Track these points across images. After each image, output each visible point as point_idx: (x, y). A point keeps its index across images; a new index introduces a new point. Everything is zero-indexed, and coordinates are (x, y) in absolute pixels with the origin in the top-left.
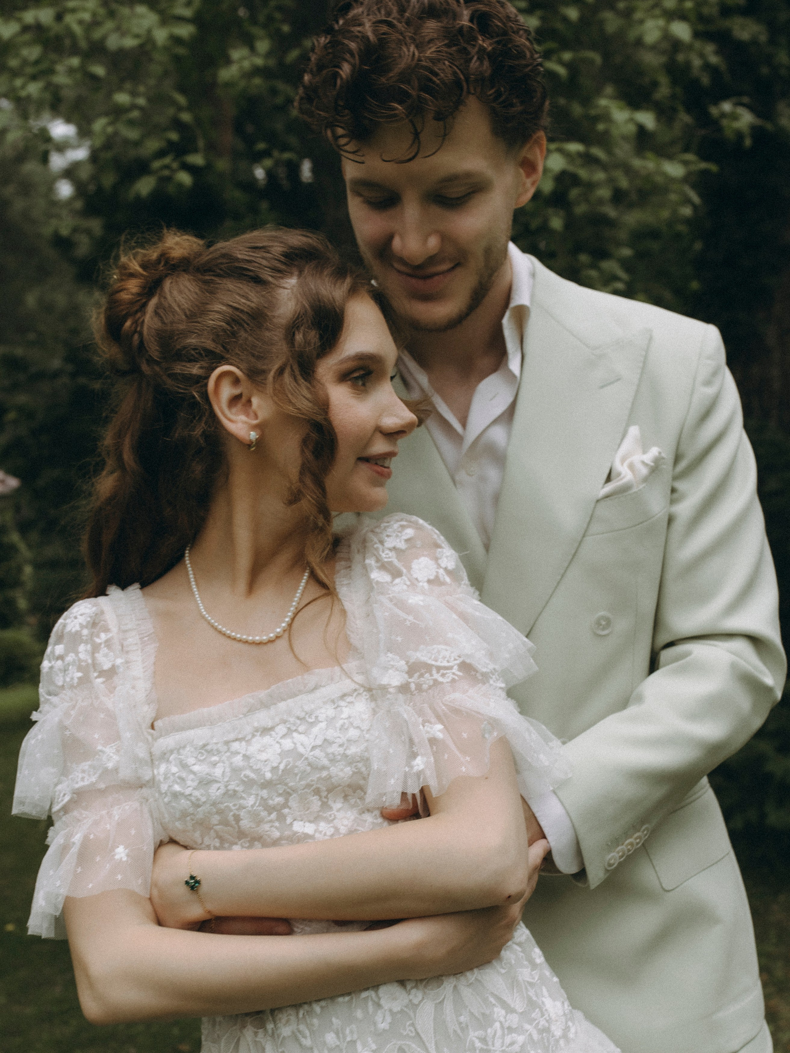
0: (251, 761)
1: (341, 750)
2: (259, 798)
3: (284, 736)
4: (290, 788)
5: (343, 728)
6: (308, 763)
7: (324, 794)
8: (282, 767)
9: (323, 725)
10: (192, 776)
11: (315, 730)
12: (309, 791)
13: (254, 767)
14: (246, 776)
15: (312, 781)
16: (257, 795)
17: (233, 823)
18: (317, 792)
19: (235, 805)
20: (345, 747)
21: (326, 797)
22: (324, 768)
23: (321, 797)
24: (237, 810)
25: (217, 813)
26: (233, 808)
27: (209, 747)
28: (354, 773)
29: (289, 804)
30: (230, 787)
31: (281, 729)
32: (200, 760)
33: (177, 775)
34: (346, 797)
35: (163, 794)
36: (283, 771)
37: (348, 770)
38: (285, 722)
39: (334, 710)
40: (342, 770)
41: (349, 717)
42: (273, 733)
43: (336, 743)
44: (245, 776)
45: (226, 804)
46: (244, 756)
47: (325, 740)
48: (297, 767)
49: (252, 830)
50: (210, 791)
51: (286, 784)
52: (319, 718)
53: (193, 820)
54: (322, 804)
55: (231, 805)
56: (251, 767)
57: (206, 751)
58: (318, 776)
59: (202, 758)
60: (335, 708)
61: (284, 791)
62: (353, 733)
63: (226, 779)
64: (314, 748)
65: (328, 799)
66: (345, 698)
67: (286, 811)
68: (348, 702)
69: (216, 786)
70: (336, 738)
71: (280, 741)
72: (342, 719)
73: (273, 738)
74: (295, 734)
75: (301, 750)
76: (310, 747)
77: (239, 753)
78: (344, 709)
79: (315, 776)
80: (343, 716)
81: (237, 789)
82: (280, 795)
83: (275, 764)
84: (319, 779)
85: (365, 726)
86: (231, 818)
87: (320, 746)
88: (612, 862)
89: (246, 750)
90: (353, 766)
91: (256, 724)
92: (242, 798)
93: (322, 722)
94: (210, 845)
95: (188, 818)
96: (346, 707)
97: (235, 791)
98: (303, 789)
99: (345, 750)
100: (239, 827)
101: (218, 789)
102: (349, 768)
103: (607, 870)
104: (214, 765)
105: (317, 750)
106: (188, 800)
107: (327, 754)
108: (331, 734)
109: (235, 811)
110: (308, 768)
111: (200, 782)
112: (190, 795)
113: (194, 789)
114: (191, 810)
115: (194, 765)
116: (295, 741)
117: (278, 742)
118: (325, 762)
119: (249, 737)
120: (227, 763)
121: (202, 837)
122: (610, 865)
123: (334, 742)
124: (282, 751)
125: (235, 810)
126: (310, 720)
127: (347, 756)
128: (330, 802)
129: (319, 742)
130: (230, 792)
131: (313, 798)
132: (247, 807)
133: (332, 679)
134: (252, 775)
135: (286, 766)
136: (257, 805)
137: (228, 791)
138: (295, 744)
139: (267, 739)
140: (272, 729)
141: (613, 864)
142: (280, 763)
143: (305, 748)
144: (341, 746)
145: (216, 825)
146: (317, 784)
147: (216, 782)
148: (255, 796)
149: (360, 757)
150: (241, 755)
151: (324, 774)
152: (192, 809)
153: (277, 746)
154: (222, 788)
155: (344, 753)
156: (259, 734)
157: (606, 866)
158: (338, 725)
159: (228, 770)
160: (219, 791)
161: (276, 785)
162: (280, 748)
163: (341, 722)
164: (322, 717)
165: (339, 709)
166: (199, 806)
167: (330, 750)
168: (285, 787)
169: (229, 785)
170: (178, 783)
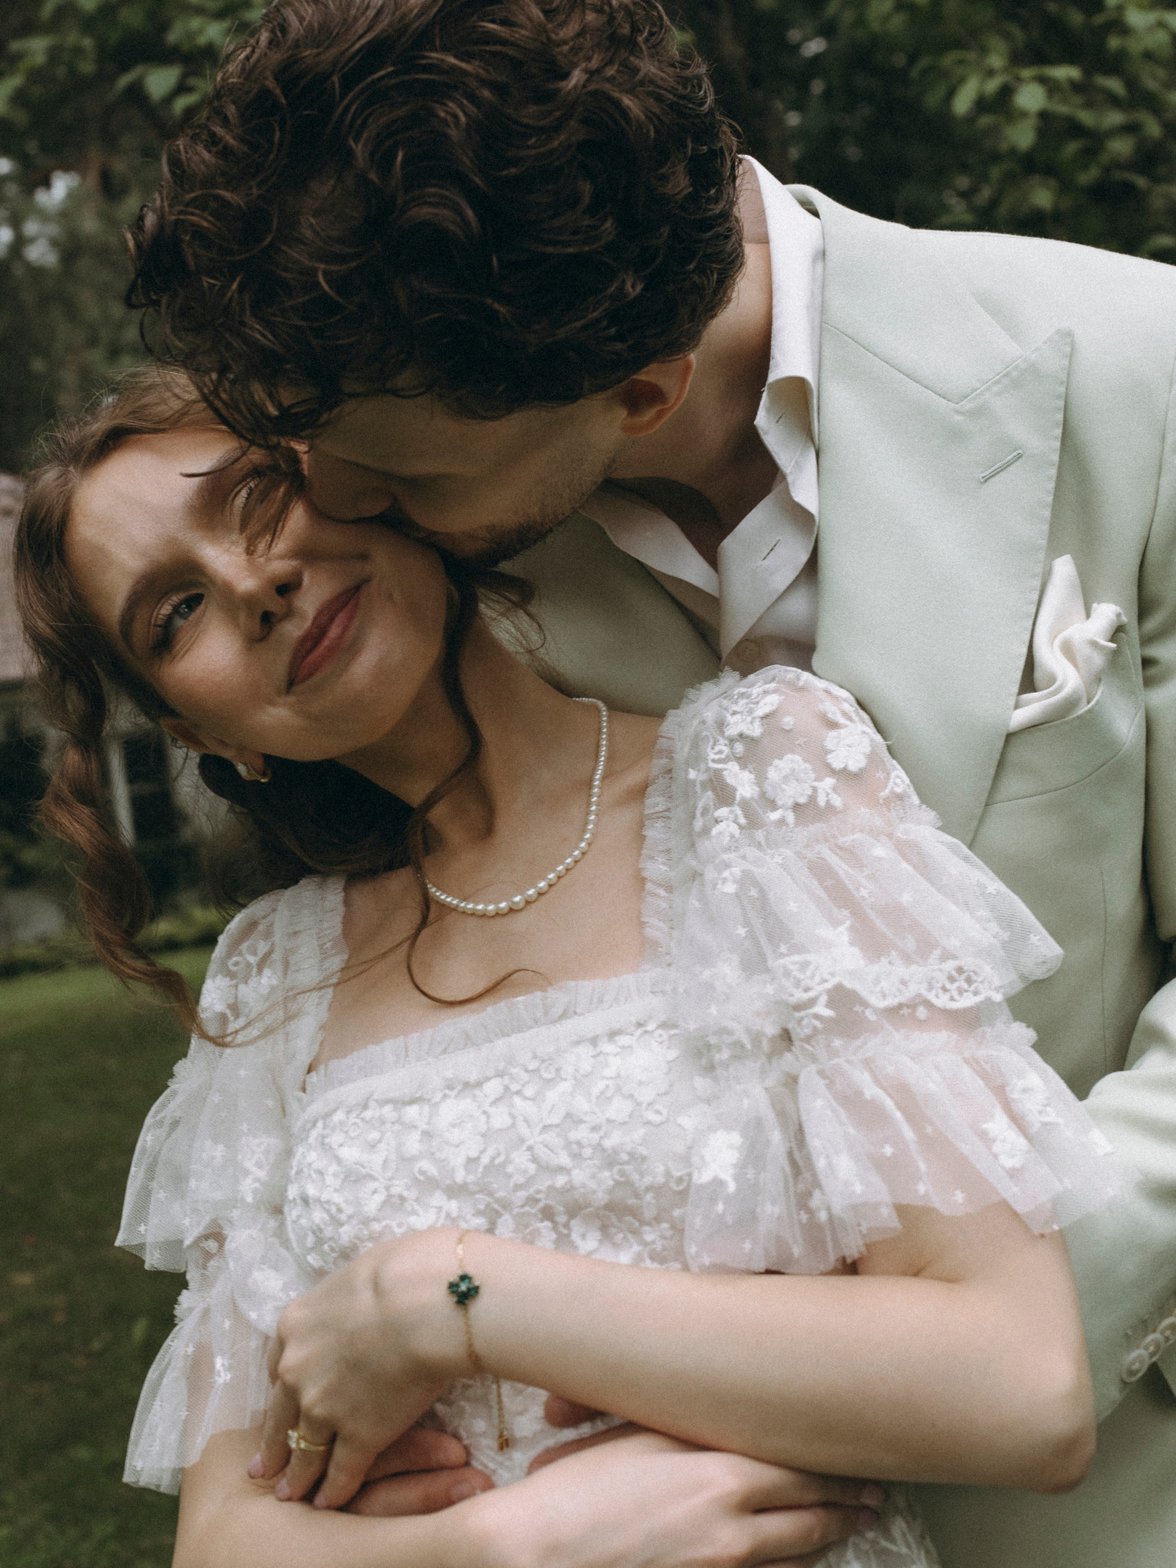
0: (434, 1144)
1: (595, 1137)
2: (443, 1215)
3: (497, 1101)
4: (498, 1201)
5: (604, 1098)
6: (533, 1157)
7: (562, 1219)
8: (485, 1160)
9: (565, 1086)
10: (334, 1168)
11: (552, 1096)
12: (533, 1211)
13: (438, 1155)
14: (421, 1172)
15: (538, 1192)
16: (440, 1208)
18: (548, 1214)
19: (400, 1225)
20: (602, 1133)
22: (561, 1169)
23: (554, 1222)
27: (368, 1114)
28: (618, 1184)
30: (393, 1190)
31: (493, 1087)
32: (351, 1138)
33: (314, 1166)
34: (604, 1229)
36: (486, 1167)
37: (608, 1177)
38: (500, 1075)
39: (592, 1060)
40: (594, 1176)
41: (618, 1076)
42: (477, 1092)
43: (585, 1122)
45: (385, 1223)
46: (424, 1133)
47: (568, 1115)
48: (512, 1162)
50: (361, 1195)
51: (490, 1194)
52: (562, 1072)
54: (558, 1239)
55: (393, 1224)
56: (433, 1154)
57: (363, 1120)
58: (549, 1183)
59: (355, 1134)
60: (594, 1057)
61: (488, 1205)
62: (619, 1109)
63: (388, 1175)
64: (546, 1128)
65: (569, 1229)
66: (616, 1038)
68: (623, 1047)
69: (371, 1186)
70: (587, 1114)
71: (489, 1109)
72: (603, 1078)
73: (477, 1104)
74: (517, 1100)
75: (523, 1130)
76: (541, 1125)
77: (415, 1127)
78: (611, 1059)
79: (544, 1183)
80: (608, 1072)
81: (405, 1194)
82: (480, 1213)
83: (473, 1154)
84: (551, 1188)
85: (646, 1095)
87: (557, 1126)
88: (1136, 1366)
89: (429, 1122)
90: (616, 1169)
91: (449, 1074)
92: (413, 1212)
93: (566, 1080)
96: (616, 1055)
97: (402, 1198)
98: (522, 1206)
99: (602, 1138)
101: (375, 1193)
102: (607, 1174)
103: (1125, 1383)
104: (373, 1146)
105: (551, 1133)
107: (568, 1144)
108: (582, 1104)
110: (533, 1167)
111: (347, 1177)
112: (330, 1202)
113: (336, 1190)
114: (329, 1231)
115: (341, 1146)
116: (515, 1112)
117: (485, 1112)
118: (564, 1159)
119: (438, 1097)
120: (393, 1145)
122: (1132, 1373)
123: (581, 1121)
124: (488, 1129)
126: (546, 1075)
127: (604, 1150)
128: (575, 1236)
129: (555, 1119)
130: (394, 1200)
131: (543, 1224)
133: (601, 1001)
134: (433, 1171)
135: (493, 1159)
137: (390, 1196)
138: (513, 1117)
139: (466, 1104)
140: (479, 1084)
141: (1137, 1371)
142: (482, 1152)
143: (530, 1127)
144: (595, 1129)
146: (546, 1199)
147: (372, 1178)
148: (435, 1210)
149: (629, 1153)
150: (419, 1131)
151: (561, 1181)
153: (483, 1118)
154: (382, 1190)
155: (599, 1145)
156: (453, 1093)
157: (1125, 1377)
158: (596, 1091)
159: (393, 1157)
160: (377, 1196)
161: (473, 1193)
162: (487, 1123)
163: (601, 1085)
164: (568, 1070)
165: (601, 1058)
166: (341, 1224)
167: (574, 1135)
168: (488, 1199)
169: (391, 1186)
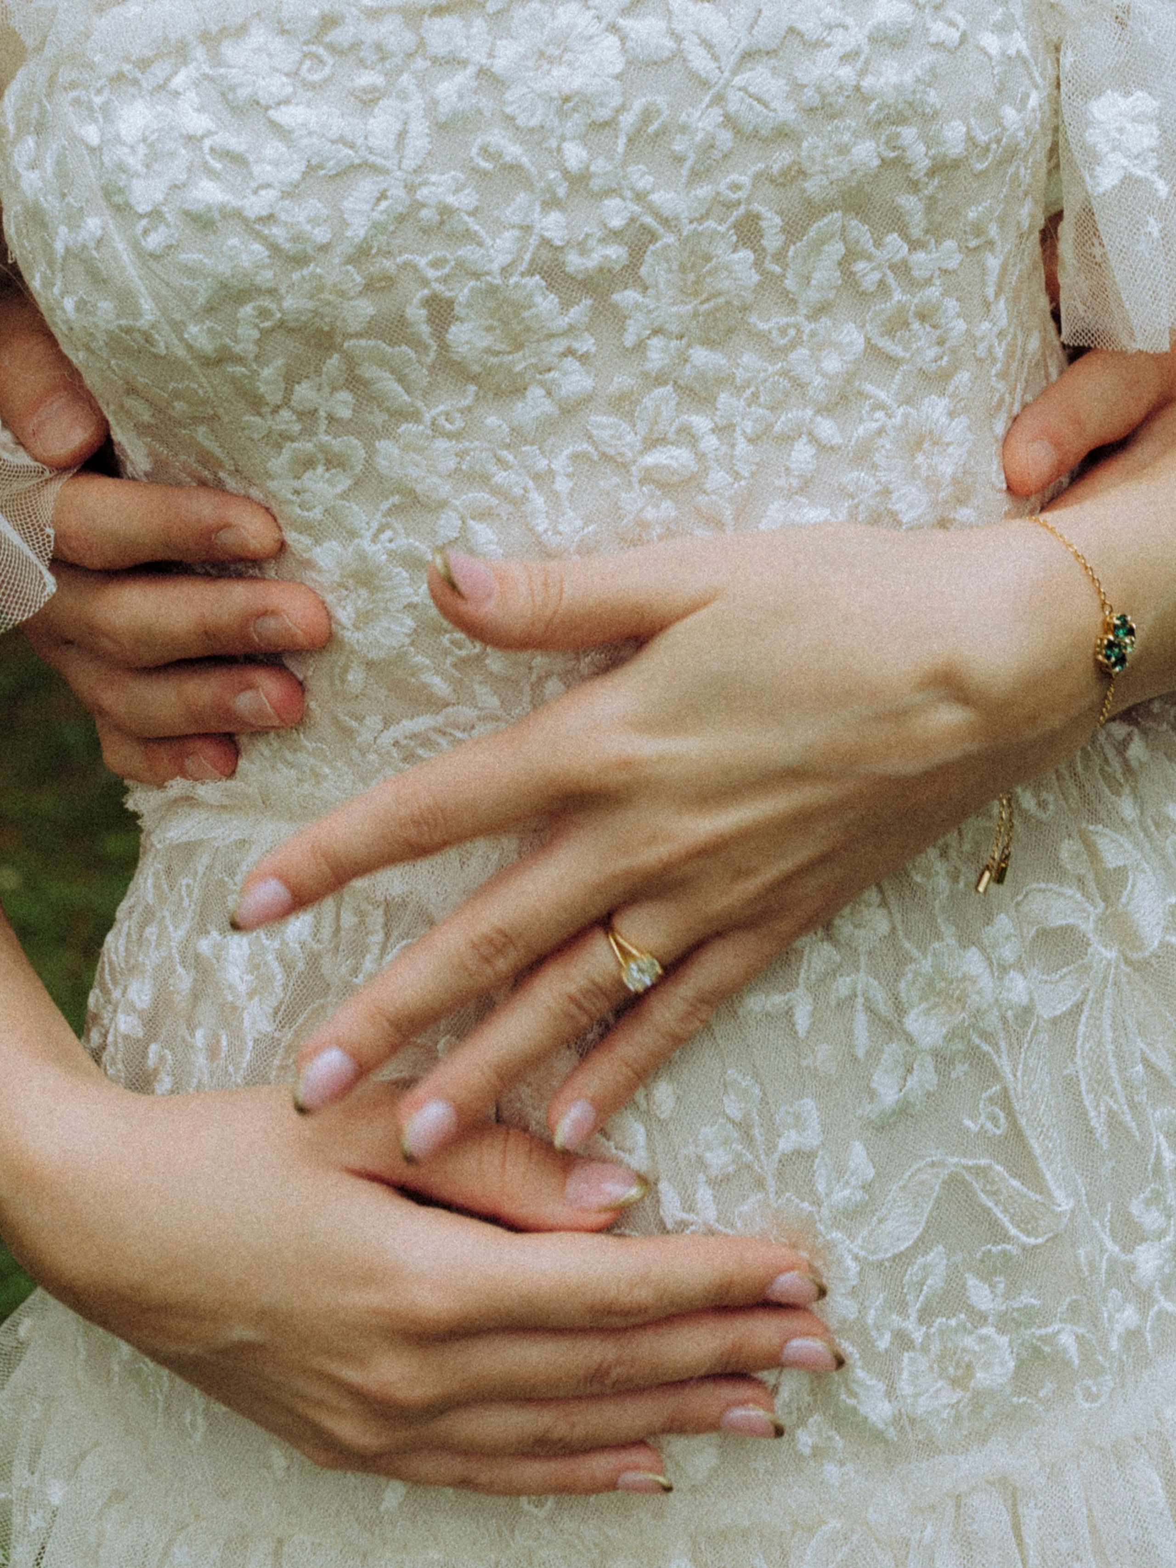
0: (507, 97)
1: (847, 74)
2: (533, 241)
3: (635, 8)
4: (653, 209)
6: (727, 116)
7: (774, 242)
10: (274, 148)
12: (722, 229)
13: (522, 120)
14: (488, 154)
15: (733, 187)
16: (528, 229)
17: (425, 329)
19: (436, 264)
20: (860, 65)
21: (780, 256)
22: (780, 139)
23: (760, 252)
24: (445, 280)
25: (370, 287)
26: (431, 273)
27: (341, 35)
29: (643, 271)
30: (423, 193)
32: (312, 86)
33: (207, 143)
34: (847, 261)
35: (141, 216)
36: (629, 141)
40: (843, 150)
43: (828, 44)
44: (484, 151)
45: (406, 256)
46: (483, 73)
47: (789, 31)
48: (684, 129)
49: (495, 360)
50: (346, 205)
51: (639, 196)
53: (264, 313)
54: (760, 285)
55: (422, 262)
56: (511, 118)
57: (332, 48)
58: (757, 168)
59: (316, 77)
61: (632, 219)
63: (409, 163)
64: (749, 56)
65: (785, 267)
67: (627, 297)
69: (367, 187)
70: (830, 28)
71: (621, 22)
73: (595, 13)
74: (678, 2)
75: (700, 61)
76: (736, 53)
77: (464, 63)
79: (747, 169)
81: (451, 200)
82: (615, 235)
83: (603, 111)
84: (761, 178)
86: (416, 314)
87: (770, 52)
89: (491, 55)
90: (885, 136)
92: (469, 236)
94: (316, 410)
95: (247, 310)
97: (446, 211)
98: (700, 220)
99: (862, 73)
100: (444, 347)
101: (383, 196)
102: (868, 147)
105: (760, 68)
106: (259, 236)
109: (436, 286)
110: (725, 138)
111: (311, 169)
112: (270, 218)
113: (285, 195)
114: (265, 278)
115: (286, 102)
116: (679, 28)
117: (613, 28)
118: (789, 116)
120: (417, 101)
121: (291, 379)
123: (822, 44)
124: (629, 62)
125: (437, 280)
127: (866, 100)
128: (791, 279)
129: (766, 37)
130: (424, 213)
131: (737, 255)
132: (488, 274)
134: (513, 151)
135: (644, 120)
136: (523, 268)
137: (416, 206)
139: (569, 16)
142: (621, 108)
143: (715, 58)
144: (847, 58)
145: (358, 335)
146: (750, 199)
147: (375, 169)
148: (516, 233)
150: (471, 70)
151: (780, 162)
152: (269, 274)
153: (612, 40)
154: (398, 192)
159: (419, 127)
160: (384, 205)
161: (600, 195)
166: (300, 260)
167: (808, 71)
169: (420, 184)
170: (213, 174)
